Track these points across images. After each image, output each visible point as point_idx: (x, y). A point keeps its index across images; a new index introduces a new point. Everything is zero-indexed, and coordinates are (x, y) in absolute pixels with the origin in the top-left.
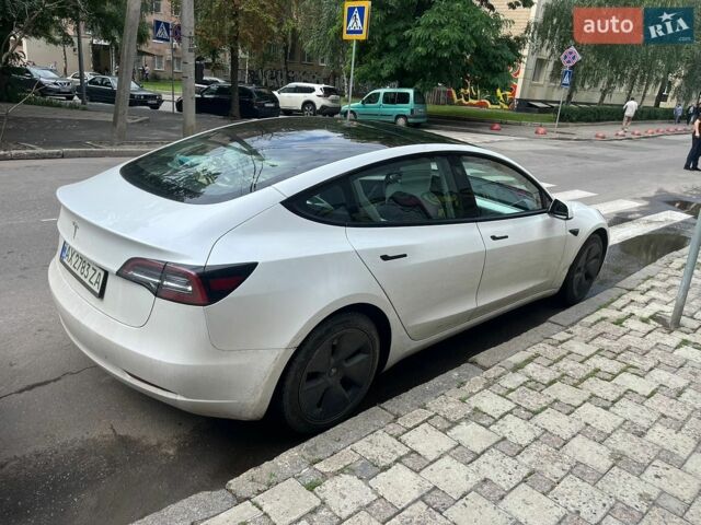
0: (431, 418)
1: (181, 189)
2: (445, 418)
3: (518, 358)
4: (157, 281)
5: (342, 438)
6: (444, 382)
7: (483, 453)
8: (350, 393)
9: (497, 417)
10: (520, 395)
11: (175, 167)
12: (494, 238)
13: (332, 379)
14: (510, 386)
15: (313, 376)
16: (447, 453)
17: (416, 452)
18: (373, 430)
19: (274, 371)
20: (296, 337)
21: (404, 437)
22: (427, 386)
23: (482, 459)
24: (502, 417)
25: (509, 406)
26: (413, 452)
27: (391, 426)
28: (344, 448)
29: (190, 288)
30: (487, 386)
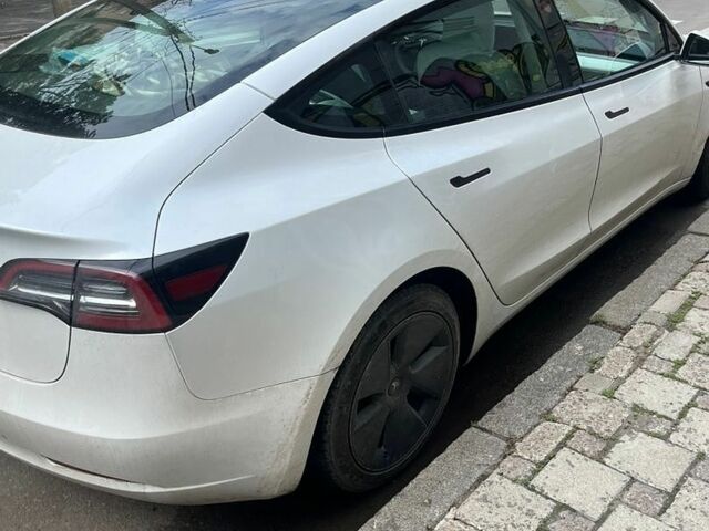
0: (569, 436)
1: (73, 111)
2: (592, 433)
3: (667, 304)
4: (67, 297)
5: (433, 496)
6: (565, 365)
7: (677, 489)
8: (422, 412)
9: (674, 416)
10: (697, 368)
11: (54, 72)
12: (610, 115)
13: (395, 398)
14: (675, 357)
15: (365, 403)
16: (618, 499)
17: (566, 507)
18: (478, 473)
19: (307, 416)
20: (336, 352)
21: (537, 481)
22: (541, 376)
23: (679, 502)
24: (682, 415)
25: (687, 393)
26: (561, 507)
27: (508, 463)
28: (442, 518)
29: (132, 303)
30: (639, 362)
